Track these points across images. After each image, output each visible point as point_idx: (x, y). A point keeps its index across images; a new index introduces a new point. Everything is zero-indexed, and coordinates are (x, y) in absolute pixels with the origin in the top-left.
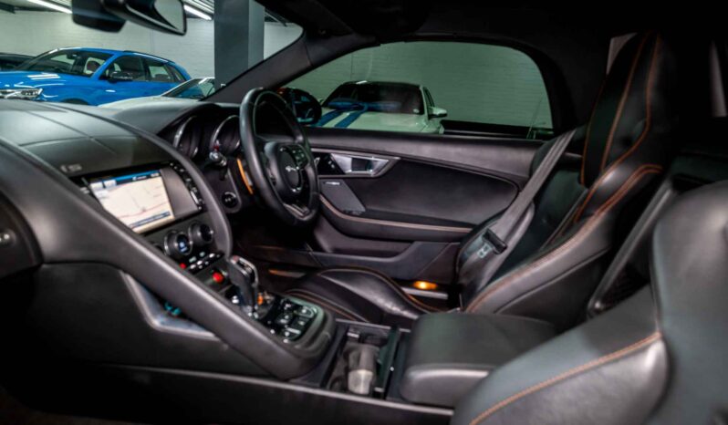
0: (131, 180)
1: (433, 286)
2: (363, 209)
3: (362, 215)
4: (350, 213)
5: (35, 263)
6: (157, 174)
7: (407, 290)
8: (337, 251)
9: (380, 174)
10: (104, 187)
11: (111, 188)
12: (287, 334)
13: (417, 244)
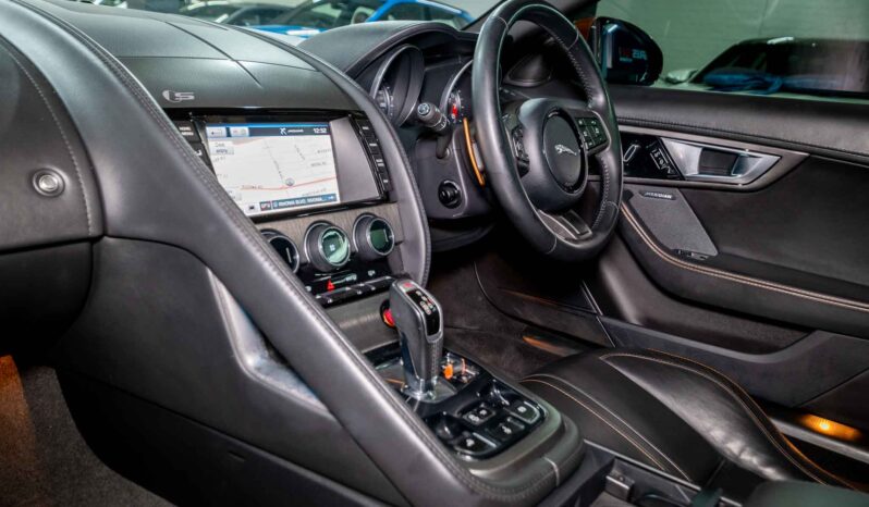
0: (276, 132)
1: (849, 432)
2: (713, 251)
3: (709, 262)
4: (684, 256)
5: (93, 231)
6: (324, 130)
7: (782, 427)
8: (650, 323)
9: (756, 184)
10: (229, 135)
11: (239, 139)
12: (470, 443)
13: (821, 337)
